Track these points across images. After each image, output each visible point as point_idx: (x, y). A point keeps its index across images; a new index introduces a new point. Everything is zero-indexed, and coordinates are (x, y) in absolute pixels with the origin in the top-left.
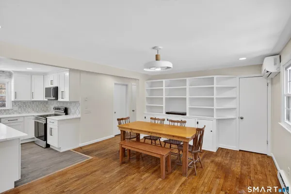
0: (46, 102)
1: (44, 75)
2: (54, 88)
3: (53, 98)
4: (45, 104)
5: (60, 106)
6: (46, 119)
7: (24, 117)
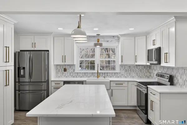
0: (149, 67)
1: (146, 35)
2: (156, 49)
3: (155, 62)
4: (148, 68)
5: (163, 72)
6: (147, 88)
7: (128, 81)
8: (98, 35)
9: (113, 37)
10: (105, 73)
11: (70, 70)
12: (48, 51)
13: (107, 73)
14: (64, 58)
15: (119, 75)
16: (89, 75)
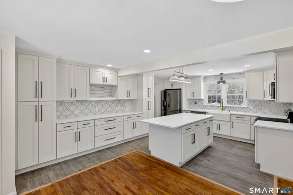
7: (250, 116)
8: (221, 74)
9: (240, 73)
10: (231, 107)
11: (199, 103)
12: (181, 89)
13: (233, 107)
14: (193, 94)
15: (246, 110)
16: (215, 108)
